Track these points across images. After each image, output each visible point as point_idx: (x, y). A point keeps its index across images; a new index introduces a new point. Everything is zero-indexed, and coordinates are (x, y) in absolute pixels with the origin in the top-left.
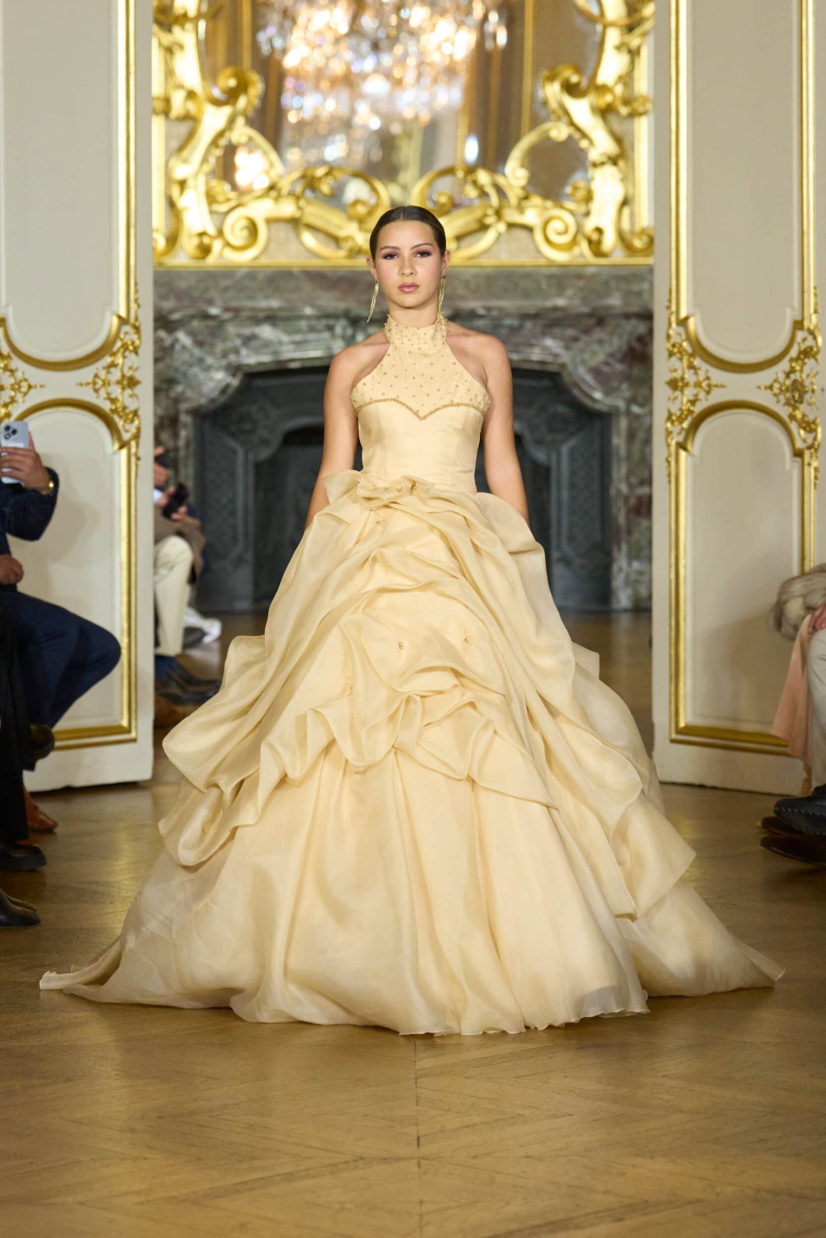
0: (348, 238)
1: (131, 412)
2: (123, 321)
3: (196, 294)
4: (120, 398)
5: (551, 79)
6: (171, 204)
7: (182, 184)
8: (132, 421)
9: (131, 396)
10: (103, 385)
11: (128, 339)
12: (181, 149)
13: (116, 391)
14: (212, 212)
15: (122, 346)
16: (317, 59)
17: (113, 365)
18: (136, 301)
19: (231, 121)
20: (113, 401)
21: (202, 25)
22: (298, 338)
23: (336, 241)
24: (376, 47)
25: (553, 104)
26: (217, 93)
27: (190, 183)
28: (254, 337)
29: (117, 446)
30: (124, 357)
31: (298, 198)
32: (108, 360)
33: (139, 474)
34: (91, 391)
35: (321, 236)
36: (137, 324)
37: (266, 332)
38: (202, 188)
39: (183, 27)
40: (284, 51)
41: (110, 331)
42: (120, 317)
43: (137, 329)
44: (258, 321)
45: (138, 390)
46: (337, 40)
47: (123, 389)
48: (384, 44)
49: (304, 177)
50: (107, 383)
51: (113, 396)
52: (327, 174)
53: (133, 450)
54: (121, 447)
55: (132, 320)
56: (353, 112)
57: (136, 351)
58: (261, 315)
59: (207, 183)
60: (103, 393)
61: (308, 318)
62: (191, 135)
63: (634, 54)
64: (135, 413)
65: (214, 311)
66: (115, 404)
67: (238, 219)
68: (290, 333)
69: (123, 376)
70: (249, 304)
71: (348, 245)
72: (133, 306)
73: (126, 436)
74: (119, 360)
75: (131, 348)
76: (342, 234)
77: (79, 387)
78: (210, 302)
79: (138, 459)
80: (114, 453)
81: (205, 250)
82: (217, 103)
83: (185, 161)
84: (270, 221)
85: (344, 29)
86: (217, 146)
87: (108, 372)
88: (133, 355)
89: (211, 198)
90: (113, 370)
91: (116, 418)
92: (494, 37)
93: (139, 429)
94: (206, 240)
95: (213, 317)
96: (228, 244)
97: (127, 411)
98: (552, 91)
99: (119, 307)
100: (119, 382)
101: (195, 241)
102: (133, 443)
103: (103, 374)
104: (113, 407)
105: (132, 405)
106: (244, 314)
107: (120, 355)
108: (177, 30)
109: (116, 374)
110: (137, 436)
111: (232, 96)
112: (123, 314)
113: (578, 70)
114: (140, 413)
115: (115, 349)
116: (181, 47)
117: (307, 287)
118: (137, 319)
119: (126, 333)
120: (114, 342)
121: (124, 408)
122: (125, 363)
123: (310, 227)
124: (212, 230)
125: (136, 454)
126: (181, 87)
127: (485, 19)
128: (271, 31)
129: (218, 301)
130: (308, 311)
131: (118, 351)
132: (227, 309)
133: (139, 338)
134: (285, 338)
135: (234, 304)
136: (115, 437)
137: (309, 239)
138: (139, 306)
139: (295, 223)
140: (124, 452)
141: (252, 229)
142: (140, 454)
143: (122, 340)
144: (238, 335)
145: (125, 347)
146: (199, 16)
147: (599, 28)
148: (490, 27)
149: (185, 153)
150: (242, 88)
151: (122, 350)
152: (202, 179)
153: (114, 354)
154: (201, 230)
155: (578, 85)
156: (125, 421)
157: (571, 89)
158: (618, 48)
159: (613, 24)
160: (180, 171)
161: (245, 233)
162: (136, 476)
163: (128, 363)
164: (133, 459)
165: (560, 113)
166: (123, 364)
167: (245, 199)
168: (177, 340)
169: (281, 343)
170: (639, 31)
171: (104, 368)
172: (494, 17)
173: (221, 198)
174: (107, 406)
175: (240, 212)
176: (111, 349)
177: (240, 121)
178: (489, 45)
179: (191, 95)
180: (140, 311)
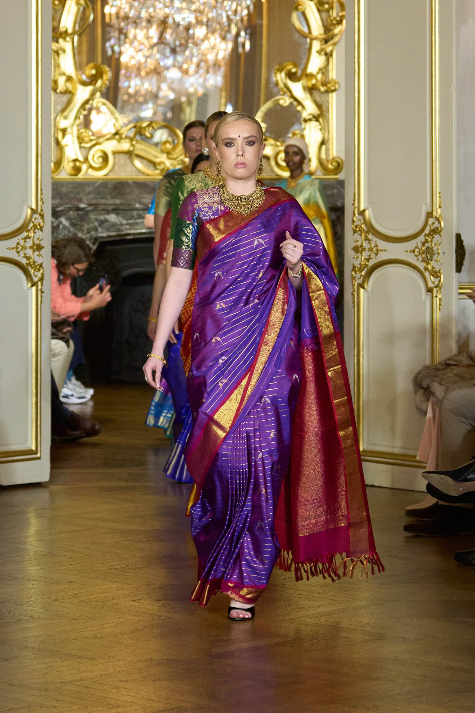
0: (160, 163)
1: (38, 265)
2: (34, 211)
3: (72, 195)
4: (32, 256)
5: (280, 70)
6: (58, 143)
7: (64, 131)
8: (39, 270)
9: (38, 256)
10: (22, 249)
11: (37, 222)
12: (63, 110)
13: (29, 253)
14: (81, 147)
15: (33, 226)
16: (140, 57)
17: (28, 237)
18: (41, 199)
19: (93, 94)
20: (28, 258)
21: (76, 38)
22: (131, 221)
23: (154, 164)
24: (174, 51)
25: (281, 85)
26: (84, 78)
27: (69, 130)
28: (106, 221)
29: (30, 285)
30: (35, 233)
31: (132, 140)
32: (25, 234)
33: (43, 302)
34: (15, 252)
35: (145, 162)
36: (42, 213)
37: (113, 218)
38: (75, 133)
39: (64, 39)
40: (120, 53)
41: (27, 216)
42: (32, 209)
43: (42, 216)
44: (108, 212)
45: (42, 252)
46: (152, 47)
47: (34, 251)
48: (178, 49)
49: (135, 127)
50: (24, 248)
51: (28, 255)
52: (148, 126)
53: (40, 287)
54: (32, 286)
55: (39, 211)
56: (159, 88)
57: (41, 229)
58: (110, 208)
59: (78, 130)
60: (22, 254)
61: (137, 210)
62: (69, 102)
63: (328, 55)
64: (41, 266)
65: (82, 206)
66: (29, 260)
67: (96, 152)
68: (127, 219)
69: (34, 244)
70: (103, 201)
71: (161, 167)
72: (40, 202)
73: (35, 279)
74: (32, 235)
75: (38, 227)
76: (157, 160)
77: (8, 250)
78: (80, 201)
79: (42, 292)
80: (28, 289)
81: (77, 170)
82: (84, 84)
83: (66, 118)
84: (114, 153)
85: (155, 40)
86: (85, 110)
87: (25, 241)
88: (39, 231)
89: (80, 140)
90: (28, 240)
91: (29, 268)
92: (243, 45)
93: (43, 275)
94: (78, 164)
95: (82, 209)
96: (91, 167)
97: (36, 264)
98: (281, 77)
99: (32, 203)
100: (31, 247)
101: (71, 164)
102: (39, 283)
103: (22, 243)
104: (28, 262)
105: (39, 261)
106: (101, 207)
107: (32, 231)
108: (61, 41)
109: (30, 243)
110: (42, 279)
111: (93, 80)
112: (34, 207)
113: (296, 65)
114: (44, 265)
115: (29, 228)
116: (64, 51)
117: (137, 191)
118: (42, 210)
119: (36, 219)
120: (29, 223)
121: (34, 262)
122: (36, 236)
123: (138, 156)
124: (81, 159)
125: (41, 289)
126: (64, 74)
127: (238, 35)
128: (112, 41)
129: (84, 200)
130: (138, 206)
131: (31, 229)
132: (90, 205)
133: (43, 222)
134: (124, 222)
135: (94, 201)
136: (29, 280)
137: (138, 163)
138: (43, 203)
139: (129, 153)
140: (34, 288)
141: (105, 158)
142: (43, 290)
143: (33, 222)
144: (96, 220)
145: (35, 227)
146: (73, 34)
147: (308, 40)
148: (241, 40)
149: (65, 113)
150: (99, 75)
151: (33, 228)
152: (75, 128)
153: (28, 231)
154: (75, 158)
155: (295, 73)
156: (35, 270)
157: (292, 76)
158: (319, 52)
159: (316, 39)
160: (63, 124)
161: (101, 160)
162: (41, 302)
163: (37, 236)
164: (39, 292)
165: (285, 89)
166: (34, 237)
167: (101, 140)
168: (61, 223)
169: (122, 224)
170: (331, 42)
171: (22, 239)
172: (243, 34)
173: (86, 139)
174: (24, 261)
175: (97, 147)
176: (27, 228)
177: (98, 94)
178: (240, 50)
179: (69, 79)
180: (44, 206)
